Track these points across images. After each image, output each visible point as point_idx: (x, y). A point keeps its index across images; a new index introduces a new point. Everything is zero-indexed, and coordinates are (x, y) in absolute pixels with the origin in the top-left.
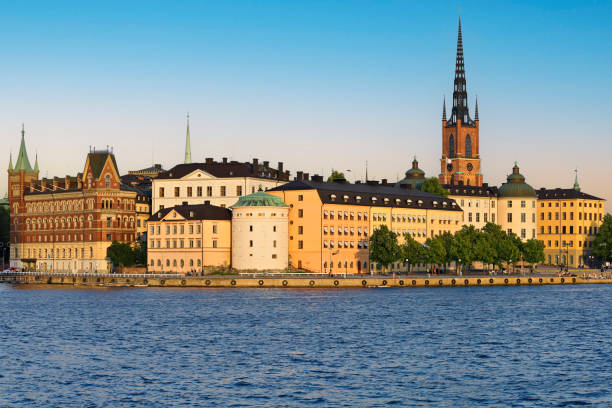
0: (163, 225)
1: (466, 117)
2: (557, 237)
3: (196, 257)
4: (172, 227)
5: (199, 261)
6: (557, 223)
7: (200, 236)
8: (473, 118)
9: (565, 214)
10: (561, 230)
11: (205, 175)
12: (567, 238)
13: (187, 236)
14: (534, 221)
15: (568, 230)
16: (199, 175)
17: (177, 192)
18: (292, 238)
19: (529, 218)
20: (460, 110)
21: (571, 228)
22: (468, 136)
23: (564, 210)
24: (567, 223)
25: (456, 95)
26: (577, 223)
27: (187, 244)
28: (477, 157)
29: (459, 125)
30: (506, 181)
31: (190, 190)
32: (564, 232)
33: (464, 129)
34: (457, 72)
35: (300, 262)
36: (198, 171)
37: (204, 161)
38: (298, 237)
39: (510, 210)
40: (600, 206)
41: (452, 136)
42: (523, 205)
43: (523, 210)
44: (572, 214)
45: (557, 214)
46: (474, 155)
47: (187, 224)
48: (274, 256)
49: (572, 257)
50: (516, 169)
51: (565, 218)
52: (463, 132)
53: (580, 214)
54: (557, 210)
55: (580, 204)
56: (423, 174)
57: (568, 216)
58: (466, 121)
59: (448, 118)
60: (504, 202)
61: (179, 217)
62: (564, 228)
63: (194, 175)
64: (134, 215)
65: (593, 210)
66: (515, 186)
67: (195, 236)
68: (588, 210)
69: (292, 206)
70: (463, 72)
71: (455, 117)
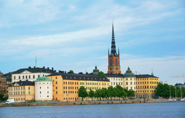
0: (13, 88)
1: (115, 54)
2: (143, 89)
3: (23, 97)
4: (16, 88)
5: (24, 98)
6: (143, 85)
7: (24, 91)
8: (117, 54)
9: (145, 82)
10: (144, 87)
11: (28, 72)
12: (147, 90)
13: (20, 91)
14: (135, 84)
15: (147, 87)
16: (26, 72)
17: (20, 77)
18: (54, 91)
19: (133, 83)
20: (114, 51)
21: (148, 86)
22: (116, 59)
23: (145, 81)
24: (147, 85)
25: (112, 47)
26: (150, 85)
27: (20, 93)
28: (119, 66)
29: (113, 56)
30: (126, 72)
31: (23, 77)
32: (146, 88)
33: (115, 57)
34: (112, 40)
35: (56, 98)
36: (26, 71)
37: (28, 68)
38: (56, 90)
39: (127, 81)
40: (157, 79)
41: (111, 59)
42: (131, 79)
43: (131, 81)
44: (148, 82)
45: (143, 82)
46: (118, 65)
47: (20, 87)
48: (48, 96)
49: (148, 95)
50: (129, 69)
51: (146, 84)
52: (115, 58)
53: (151, 82)
54: (143, 81)
55: (150, 79)
56: (99, 71)
57: (147, 83)
58: (115, 55)
59: (110, 54)
60: (125, 79)
61: (18, 85)
62: (146, 86)
63: (25, 72)
64: (6, 85)
65: (155, 81)
66: (129, 74)
67: (23, 91)
68: (153, 81)
69: (54, 80)
70: (114, 40)
71: (112, 54)
